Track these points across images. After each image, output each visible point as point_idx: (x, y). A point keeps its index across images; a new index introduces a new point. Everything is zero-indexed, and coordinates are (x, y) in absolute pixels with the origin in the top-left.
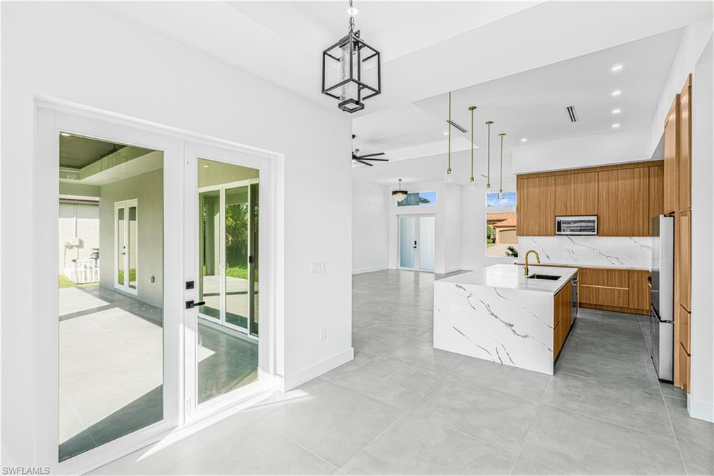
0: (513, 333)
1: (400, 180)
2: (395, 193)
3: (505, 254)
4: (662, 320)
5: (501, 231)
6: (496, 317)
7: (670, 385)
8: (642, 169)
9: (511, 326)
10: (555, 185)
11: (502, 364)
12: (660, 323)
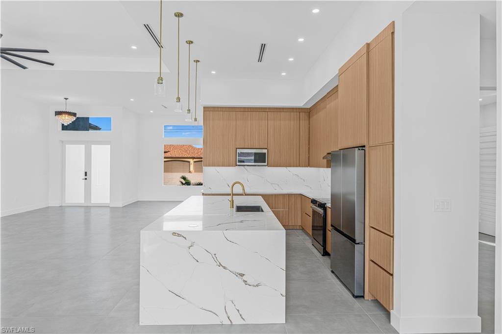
0: (243, 283)
1: (66, 99)
2: (58, 113)
3: (180, 183)
4: (357, 242)
5: (195, 162)
6: (224, 268)
7: (362, 299)
8: (295, 113)
9: (242, 275)
10: (236, 120)
11: (232, 325)
12: (356, 245)
